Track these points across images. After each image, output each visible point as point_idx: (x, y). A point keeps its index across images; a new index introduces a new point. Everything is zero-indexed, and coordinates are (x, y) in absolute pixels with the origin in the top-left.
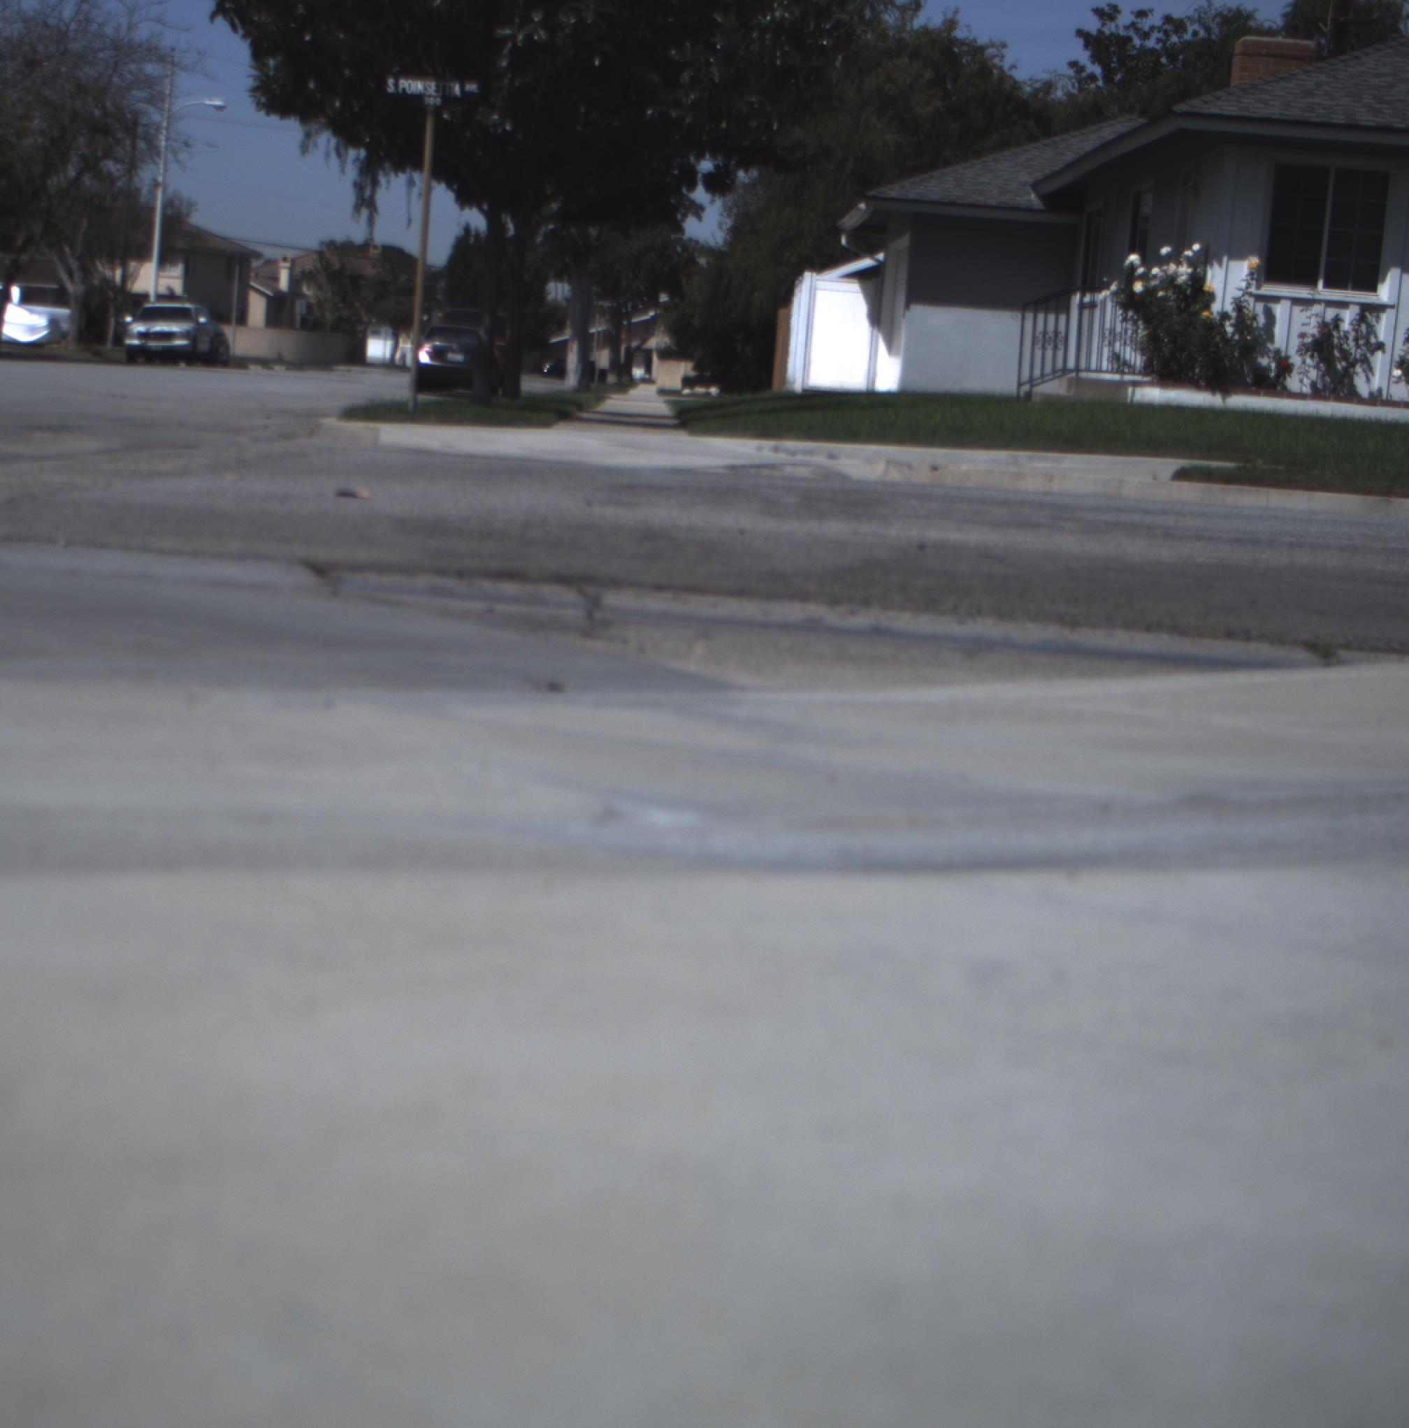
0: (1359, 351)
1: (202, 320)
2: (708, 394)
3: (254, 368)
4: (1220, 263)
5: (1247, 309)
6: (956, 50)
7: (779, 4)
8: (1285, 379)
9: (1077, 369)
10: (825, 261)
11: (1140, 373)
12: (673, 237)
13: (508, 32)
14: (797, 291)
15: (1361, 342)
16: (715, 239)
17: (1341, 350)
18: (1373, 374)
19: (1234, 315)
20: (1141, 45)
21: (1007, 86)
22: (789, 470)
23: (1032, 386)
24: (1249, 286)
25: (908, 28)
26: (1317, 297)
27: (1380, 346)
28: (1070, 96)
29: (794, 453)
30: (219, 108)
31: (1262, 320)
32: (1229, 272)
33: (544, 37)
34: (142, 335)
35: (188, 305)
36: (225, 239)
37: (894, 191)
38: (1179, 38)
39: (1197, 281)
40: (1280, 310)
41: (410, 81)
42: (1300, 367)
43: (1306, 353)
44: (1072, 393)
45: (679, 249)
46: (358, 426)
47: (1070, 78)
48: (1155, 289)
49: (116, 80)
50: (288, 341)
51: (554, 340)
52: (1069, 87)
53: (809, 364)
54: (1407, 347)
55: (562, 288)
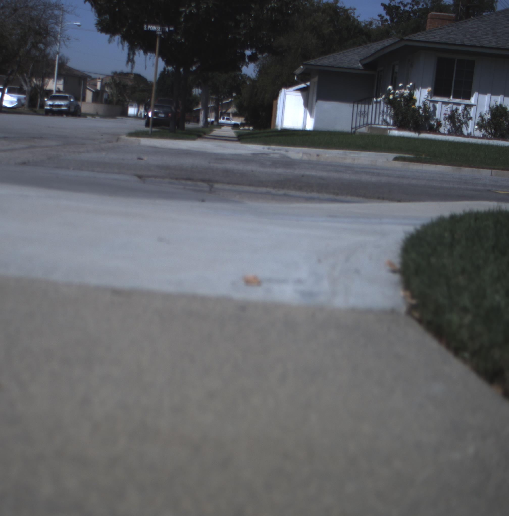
0: (464, 120)
1: (72, 100)
2: (249, 129)
3: (89, 118)
4: (418, 90)
5: (427, 105)
6: (338, 10)
7: (273, 2)
8: (439, 128)
9: (371, 124)
10: (289, 84)
11: (392, 126)
12: (238, 73)
13: (183, 9)
14: (280, 95)
15: (465, 117)
16: (252, 76)
17: (458, 119)
18: (468, 127)
19: (422, 107)
20: (404, 9)
21: (356, 23)
22: (272, 155)
23: (356, 129)
24: (428, 97)
25: (321, 2)
26: (450, 101)
27: (471, 118)
28: (378, 27)
29: (274, 150)
30: (79, 25)
31: (432, 109)
32: (421, 93)
33: (195, 11)
34: (51, 105)
35: (67, 95)
36: (78, 71)
37: (312, 62)
38: (417, 7)
39: (411, 95)
40: (438, 106)
41: (152, 26)
42: (444, 125)
43: (446, 120)
44: (369, 132)
45: (240, 78)
46: (133, 139)
47: (378, 21)
48: (397, 98)
49: (44, 16)
50: (100, 108)
51: (195, 109)
52: (378, 24)
53: (283, 120)
54: (480, 118)
55: (198, 91)
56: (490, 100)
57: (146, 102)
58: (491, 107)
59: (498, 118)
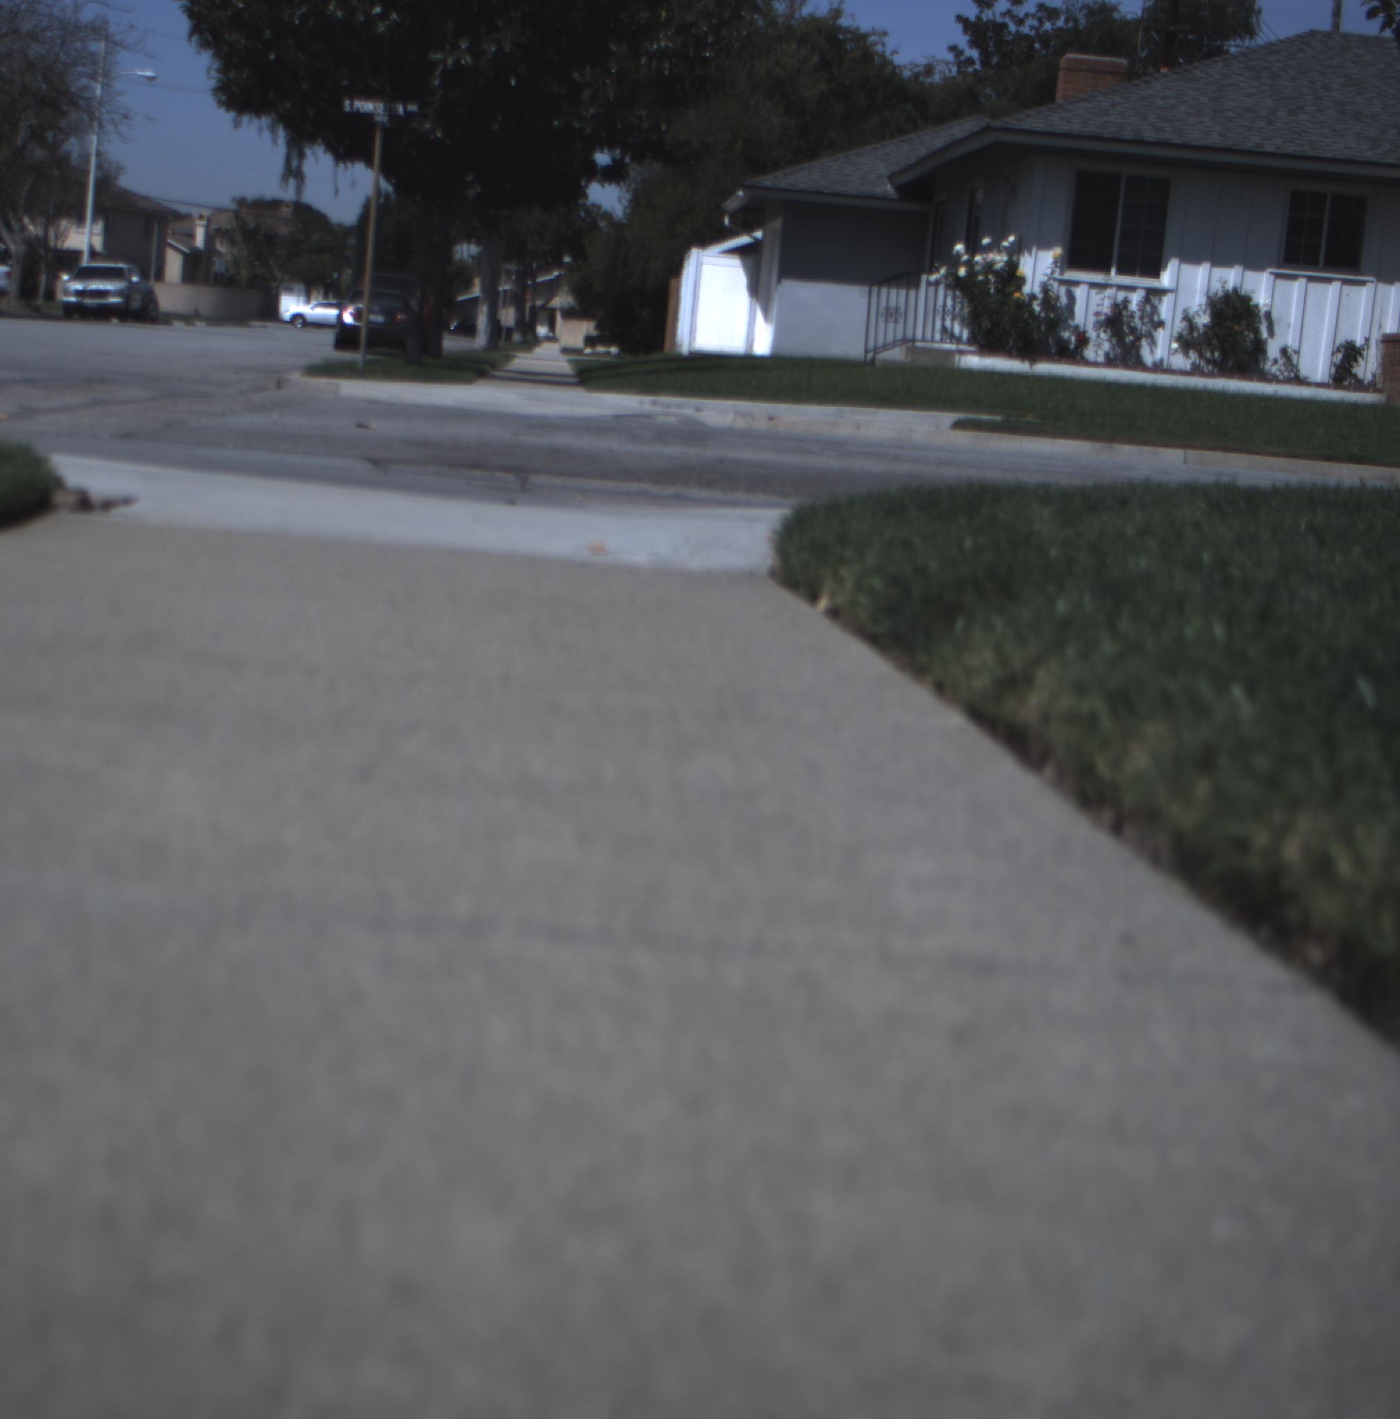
0: (1144, 328)
1: (135, 279)
2: (608, 353)
3: (177, 324)
4: (1030, 253)
5: (1052, 292)
6: (841, 37)
7: (664, 35)
8: (1082, 350)
9: (914, 340)
10: (709, 236)
11: (965, 343)
12: (577, 202)
13: (440, 56)
14: (686, 264)
15: (1146, 320)
16: (615, 211)
17: (1129, 326)
18: (1156, 347)
19: (1040, 296)
20: (1017, 31)
21: (887, 71)
22: (660, 419)
23: (875, 353)
24: (1053, 272)
25: (797, 16)
26: (1110, 282)
27: (1161, 324)
28: (948, 80)
29: (668, 406)
30: (151, 79)
31: (1064, 300)
32: (1038, 261)
33: (470, 62)
34: (79, 293)
35: (121, 265)
36: (146, 198)
37: (768, 180)
38: (1052, 24)
39: (1012, 266)
40: (1080, 292)
41: (363, 102)
42: (1096, 340)
43: (1100, 328)
44: (908, 360)
45: (583, 214)
46: (322, 382)
47: (947, 63)
48: (976, 274)
49: (62, 56)
50: (204, 297)
51: (461, 298)
52: (947, 72)
53: (695, 330)
54: (1184, 324)
55: (469, 249)
56: (1209, 279)
57: (329, 281)
58: (1212, 295)
59: (1228, 323)
